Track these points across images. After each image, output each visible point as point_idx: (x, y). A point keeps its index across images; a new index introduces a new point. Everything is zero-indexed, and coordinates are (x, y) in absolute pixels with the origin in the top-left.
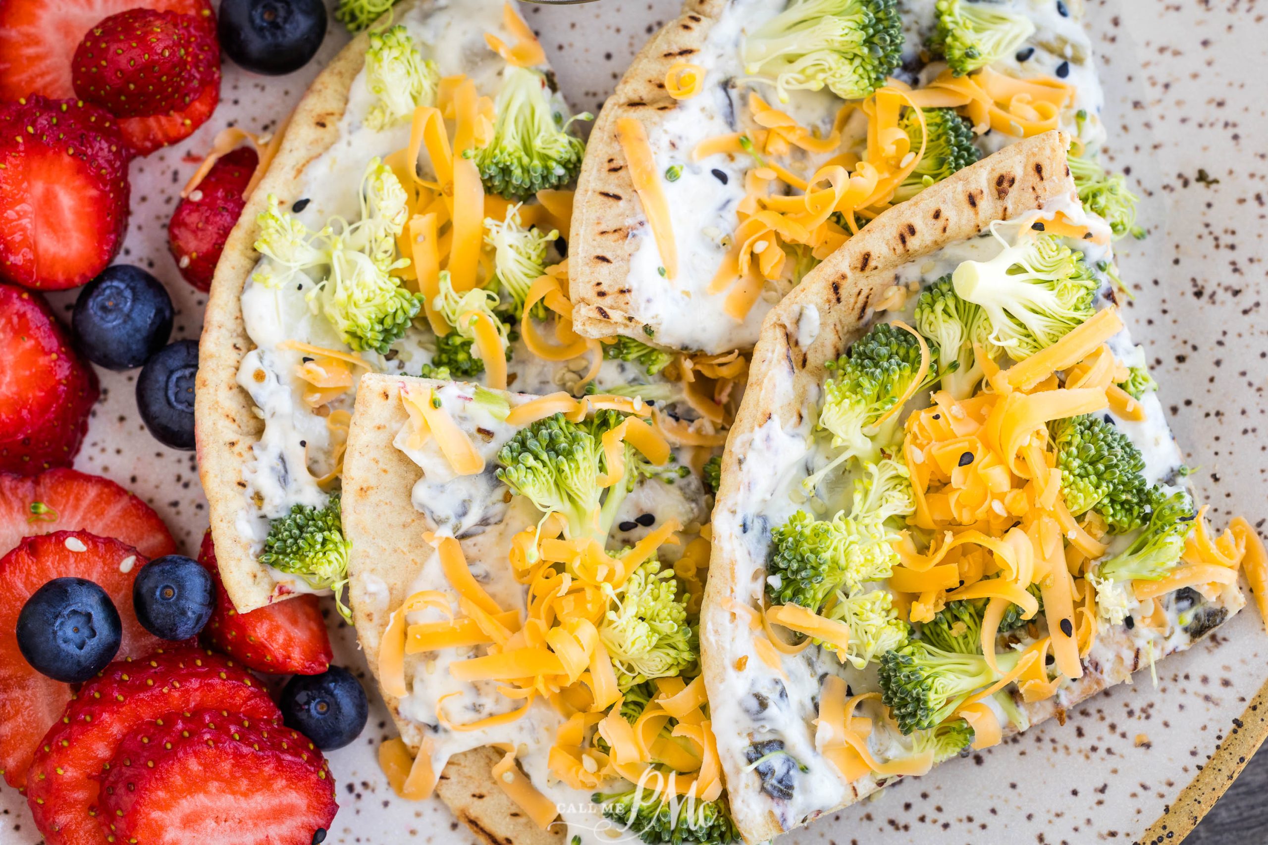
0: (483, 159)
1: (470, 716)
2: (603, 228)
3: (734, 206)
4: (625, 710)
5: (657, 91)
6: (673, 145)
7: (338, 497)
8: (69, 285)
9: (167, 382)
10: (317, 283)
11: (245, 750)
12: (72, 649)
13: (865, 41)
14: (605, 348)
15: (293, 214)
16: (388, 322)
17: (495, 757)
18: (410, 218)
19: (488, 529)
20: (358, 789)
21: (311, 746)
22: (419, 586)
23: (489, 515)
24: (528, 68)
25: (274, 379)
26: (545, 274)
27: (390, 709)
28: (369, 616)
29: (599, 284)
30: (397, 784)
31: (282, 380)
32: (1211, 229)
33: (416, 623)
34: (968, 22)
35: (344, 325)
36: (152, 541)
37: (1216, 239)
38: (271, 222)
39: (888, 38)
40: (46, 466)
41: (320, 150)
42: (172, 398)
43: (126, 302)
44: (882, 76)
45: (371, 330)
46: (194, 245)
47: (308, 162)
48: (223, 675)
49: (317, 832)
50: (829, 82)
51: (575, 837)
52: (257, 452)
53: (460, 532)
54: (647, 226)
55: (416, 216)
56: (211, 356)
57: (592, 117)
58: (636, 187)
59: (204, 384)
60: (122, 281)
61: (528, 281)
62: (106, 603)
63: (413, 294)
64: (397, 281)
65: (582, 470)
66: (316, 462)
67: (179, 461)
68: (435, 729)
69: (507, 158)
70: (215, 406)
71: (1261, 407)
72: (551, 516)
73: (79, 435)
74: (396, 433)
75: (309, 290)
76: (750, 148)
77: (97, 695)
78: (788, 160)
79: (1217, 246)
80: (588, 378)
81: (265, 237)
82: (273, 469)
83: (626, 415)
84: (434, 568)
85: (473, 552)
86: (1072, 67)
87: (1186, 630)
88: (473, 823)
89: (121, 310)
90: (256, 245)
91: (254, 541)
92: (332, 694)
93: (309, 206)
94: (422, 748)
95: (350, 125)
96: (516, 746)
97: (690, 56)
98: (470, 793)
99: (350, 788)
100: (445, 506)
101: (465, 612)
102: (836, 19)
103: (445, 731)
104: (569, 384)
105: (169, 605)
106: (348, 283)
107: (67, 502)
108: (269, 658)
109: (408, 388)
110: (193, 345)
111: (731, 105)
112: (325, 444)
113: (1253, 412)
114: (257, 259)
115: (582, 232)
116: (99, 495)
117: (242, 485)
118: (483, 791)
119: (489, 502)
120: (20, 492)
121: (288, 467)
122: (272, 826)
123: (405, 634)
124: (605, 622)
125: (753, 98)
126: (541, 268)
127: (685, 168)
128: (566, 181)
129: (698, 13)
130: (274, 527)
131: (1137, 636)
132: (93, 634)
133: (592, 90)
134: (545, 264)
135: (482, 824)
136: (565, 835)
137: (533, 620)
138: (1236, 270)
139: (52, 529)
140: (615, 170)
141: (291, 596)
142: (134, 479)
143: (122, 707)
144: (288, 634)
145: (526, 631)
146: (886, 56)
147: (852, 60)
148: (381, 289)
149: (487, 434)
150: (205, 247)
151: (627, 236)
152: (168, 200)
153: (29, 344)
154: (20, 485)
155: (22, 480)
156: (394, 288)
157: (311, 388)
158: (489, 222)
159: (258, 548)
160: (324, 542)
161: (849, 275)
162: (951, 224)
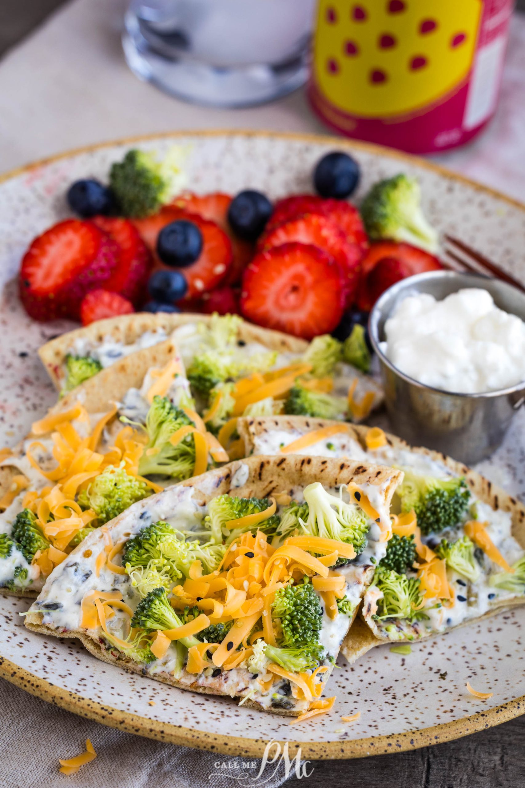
2: (291, 423)
28: (66, 403)
37: (416, 687)
52: (119, 343)
79: (413, 688)
86: (465, 602)
87: (272, 700)
123: (64, 421)
131: (252, 683)
161: (272, 464)
162: (327, 470)
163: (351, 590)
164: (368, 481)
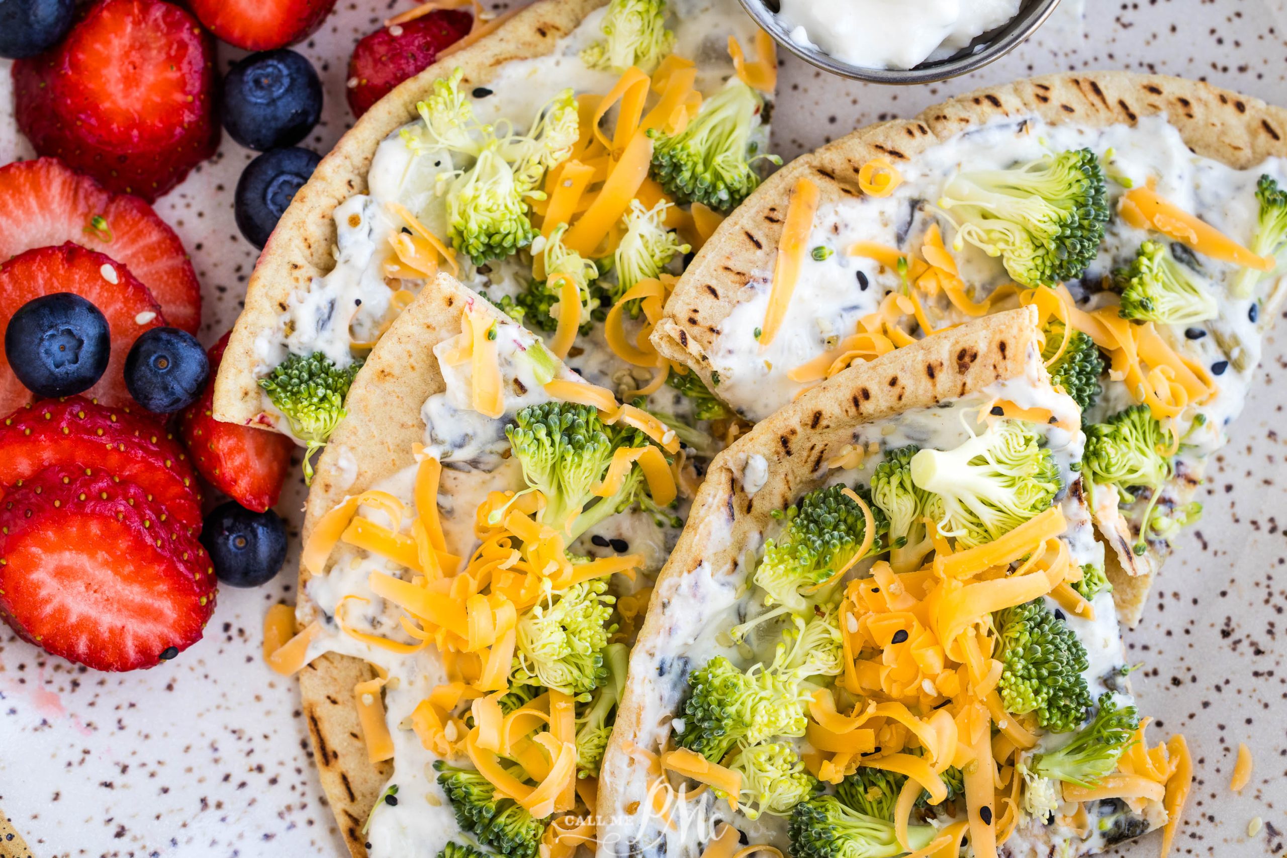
0: (664, 145)
1: (366, 627)
2: (730, 264)
3: (859, 315)
4: (506, 700)
5: (851, 172)
6: (836, 228)
7: (361, 366)
8: (239, 44)
9: (273, 179)
10: (456, 168)
11: (149, 540)
12: (50, 363)
13: (1058, 238)
14: (671, 374)
15: (470, 96)
16: (497, 239)
17: (367, 675)
18: (570, 160)
19: (475, 472)
20: (233, 632)
21: (210, 571)
22: (386, 486)
23: (482, 459)
24: (751, 88)
25: (366, 230)
26: (658, 278)
27: (300, 580)
28: (327, 487)
29: (696, 311)
30: (269, 648)
31: (373, 236)
32: (1271, 583)
33: (365, 517)
34: (1161, 274)
35: (455, 219)
36: (178, 310)
37: (1270, 594)
38: (444, 92)
39: (1079, 247)
40: (129, 190)
41: (528, 55)
42: (270, 195)
43: (280, 88)
44: (1056, 278)
45: (476, 238)
46: (369, 73)
47: (511, 58)
48: (169, 463)
49: (169, 648)
50: (1005, 254)
51: (394, 786)
52: (314, 286)
53: (447, 460)
54: (769, 287)
55: (576, 161)
56: (323, 179)
57: (781, 162)
58: (780, 246)
59: (302, 200)
60: (289, 68)
61: (639, 276)
62: (104, 341)
63: (533, 226)
64: (525, 208)
65: (582, 468)
66: (360, 325)
67: (248, 254)
68: (329, 619)
69: (684, 157)
70: (301, 224)
71: (1219, 765)
72: (534, 493)
73: (175, 180)
74: (442, 340)
75: (445, 170)
76: (903, 272)
77: (48, 416)
78: (932, 302)
79: (1267, 602)
80: (643, 391)
81: (432, 102)
82: (318, 309)
83: (653, 443)
84: (408, 476)
85: (449, 484)
86: (1229, 370)
88: (314, 721)
89: (271, 92)
90: (420, 104)
91: (263, 361)
92: (255, 536)
93: (489, 97)
94: (309, 629)
95: (568, 47)
96: (391, 675)
97: (898, 160)
98: (326, 693)
99: (227, 627)
100: (447, 429)
101: (413, 533)
102: (1043, 202)
103: (336, 627)
104: (623, 387)
105: (156, 374)
106: (480, 184)
107: (127, 232)
108: (217, 471)
109: (475, 307)
110: (316, 158)
111: (910, 223)
112: (379, 313)
113: (1210, 766)
114: (415, 118)
115: (709, 257)
116: (159, 243)
117: (283, 307)
118: (339, 699)
119: (489, 447)
120: (92, 200)
121: (334, 314)
122: (133, 620)
123: (350, 521)
124: (530, 615)
125: (932, 229)
126: (657, 271)
127: (835, 255)
128: (725, 207)
129: (929, 127)
130: (290, 360)
131: (1056, 835)
132: (76, 361)
133: (801, 141)
134: (664, 269)
135: (320, 726)
136: (388, 779)
137: (468, 575)
138: (1270, 632)
139: (99, 248)
140: (771, 220)
141: (270, 429)
142: (199, 247)
143: (63, 439)
144: (247, 460)
145: (456, 583)
146: (1069, 262)
147: (1037, 247)
148: (506, 207)
149: (521, 388)
150: (378, 80)
151: (746, 284)
152: (374, 21)
153: (173, 74)
154: (95, 193)
155: (100, 191)
156: (519, 212)
157: (394, 258)
158: (636, 204)
159: (265, 370)
160: (323, 399)
161: (799, 429)
162: (907, 393)
163: (1078, 545)
164: (997, 377)
